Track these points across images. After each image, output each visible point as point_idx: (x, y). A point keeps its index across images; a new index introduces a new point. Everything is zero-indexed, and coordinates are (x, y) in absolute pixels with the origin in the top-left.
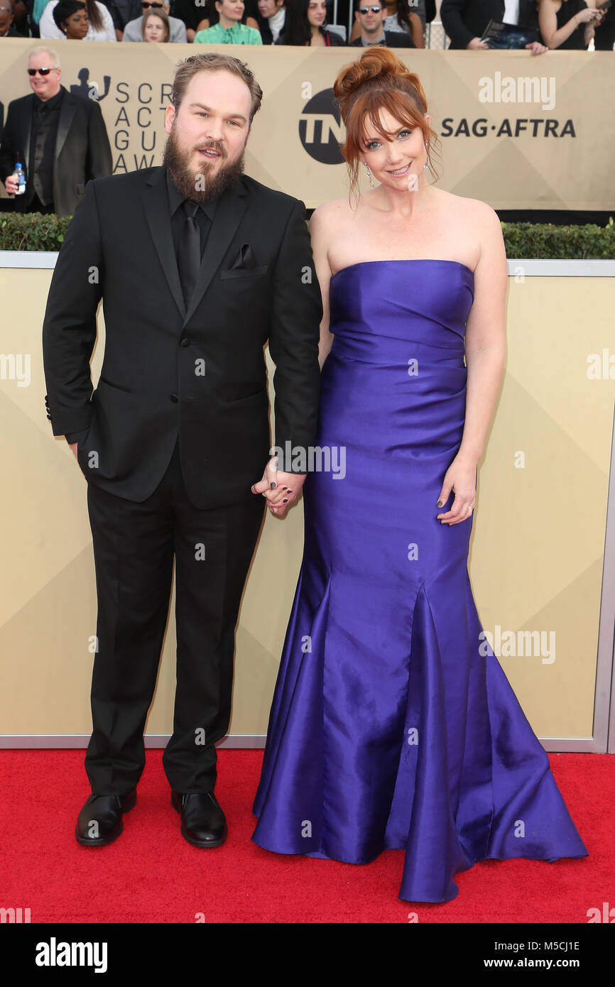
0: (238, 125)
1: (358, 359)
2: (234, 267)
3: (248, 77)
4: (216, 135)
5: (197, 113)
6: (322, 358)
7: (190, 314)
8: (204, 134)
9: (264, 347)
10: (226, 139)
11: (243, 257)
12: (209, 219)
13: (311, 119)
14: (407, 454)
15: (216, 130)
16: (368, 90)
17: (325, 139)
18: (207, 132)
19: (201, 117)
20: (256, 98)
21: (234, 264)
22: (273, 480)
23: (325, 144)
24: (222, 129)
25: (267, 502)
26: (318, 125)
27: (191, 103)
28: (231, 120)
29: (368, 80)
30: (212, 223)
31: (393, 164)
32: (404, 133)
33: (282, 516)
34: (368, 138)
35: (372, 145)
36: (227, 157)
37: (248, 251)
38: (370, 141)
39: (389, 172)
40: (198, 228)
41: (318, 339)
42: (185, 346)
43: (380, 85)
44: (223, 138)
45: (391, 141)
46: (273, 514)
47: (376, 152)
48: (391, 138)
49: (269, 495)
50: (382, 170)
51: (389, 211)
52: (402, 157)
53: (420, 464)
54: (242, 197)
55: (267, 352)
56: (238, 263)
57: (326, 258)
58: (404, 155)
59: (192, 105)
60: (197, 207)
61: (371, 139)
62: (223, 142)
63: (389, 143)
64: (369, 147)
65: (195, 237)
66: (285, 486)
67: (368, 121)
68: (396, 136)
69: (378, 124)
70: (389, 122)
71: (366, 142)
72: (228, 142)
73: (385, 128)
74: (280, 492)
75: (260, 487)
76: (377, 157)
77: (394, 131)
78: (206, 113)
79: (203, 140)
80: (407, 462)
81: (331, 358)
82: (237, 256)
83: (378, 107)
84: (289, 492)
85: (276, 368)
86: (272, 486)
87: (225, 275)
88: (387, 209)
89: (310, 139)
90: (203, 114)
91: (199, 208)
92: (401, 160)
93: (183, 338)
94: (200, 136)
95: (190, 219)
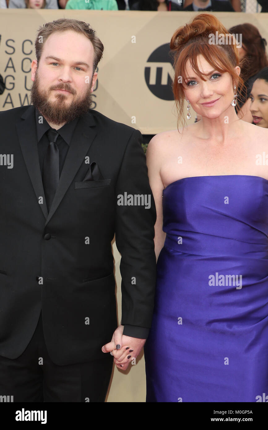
0: (83, 70)
1: (184, 252)
2: (86, 179)
3: (89, 33)
4: (66, 78)
5: (51, 64)
6: (158, 250)
7: (51, 214)
8: (57, 78)
9: (111, 242)
10: (73, 81)
11: (92, 172)
12: (66, 144)
13: (154, 66)
14: (223, 326)
15: (65, 74)
16: (192, 42)
17: (164, 82)
18: (59, 77)
19: (54, 66)
20: (98, 49)
21: (85, 177)
22: (119, 342)
23: (164, 86)
24: (70, 74)
25: (115, 360)
26: (159, 71)
27: (47, 56)
28: (77, 67)
29: (193, 37)
30: (69, 147)
31: (205, 98)
32: (216, 76)
33: (125, 371)
34: (187, 77)
35: (191, 83)
36: (76, 94)
37: (96, 168)
38: (189, 80)
39: (202, 104)
40: (58, 150)
41: (153, 235)
42: (48, 239)
43: (202, 40)
44: (71, 80)
45: (205, 80)
46: (119, 370)
47: (193, 89)
48: (205, 78)
49: (115, 353)
50: (197, 102)
51: (208, 139)
52: (212, 93)
53: (233, 334)
54: (92, 127)
55: (114, 246)
56: (89, 176)
57: (159, 175)
58: (214, 92)
59: (47, 58)
60: (58, 135)
61: (190, 78)
62: (71, 84)
63: (203, 82)
64: (188, 84)
65: (55, 157)
66: (127, 347)
67: (189, 65)
68: (209, 77)
69: (195, 66)
70: (204, 66)
71: (186, 81)
72: (75, 83)
73: (201, 70)
74: (124, 352)
75: (109, 347)
76: (193, 93)
77: (207, 73)
78: (57, 63)
79: (56, 83)
80: (223, 333)
81: (164, 251)
82: (88, 171)
83: (196, 55)
84: (131, 351)
85: (120, 257)
86: (118, 347)
87: (78, 185)
88: (206, 138)
89: (153, 81)
90: (54, 64)
91: (59, 135)
92: (211, 95)
93: (46, 234)
94: (54, 80)
95: (52, 144)
